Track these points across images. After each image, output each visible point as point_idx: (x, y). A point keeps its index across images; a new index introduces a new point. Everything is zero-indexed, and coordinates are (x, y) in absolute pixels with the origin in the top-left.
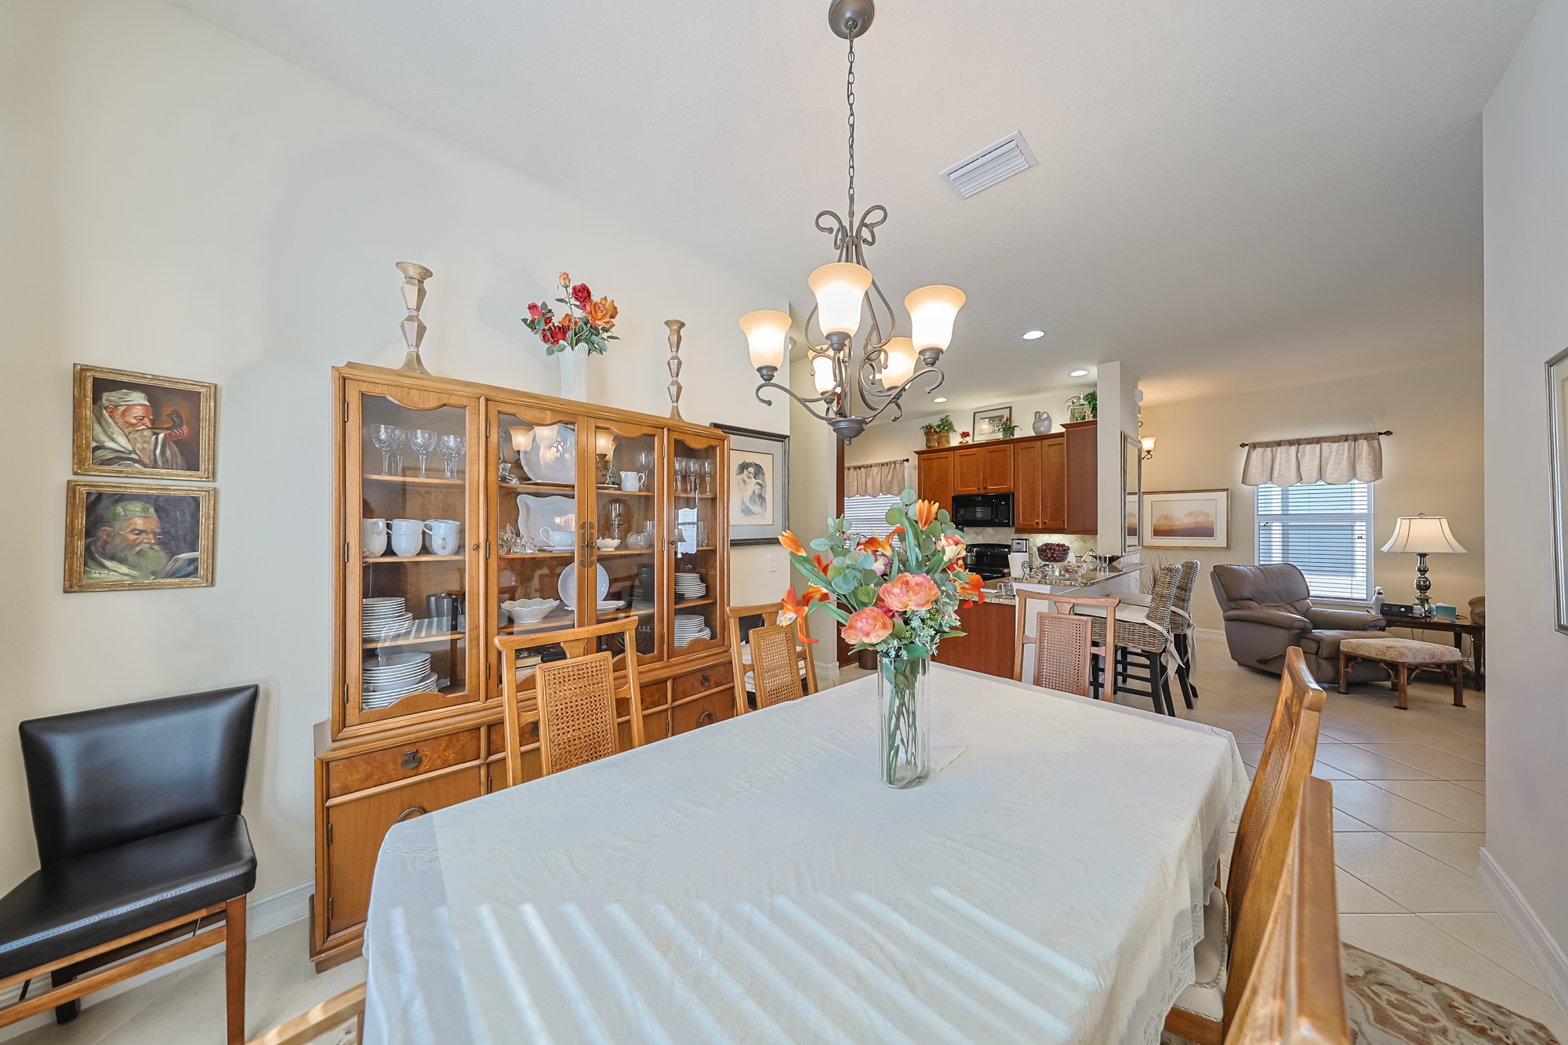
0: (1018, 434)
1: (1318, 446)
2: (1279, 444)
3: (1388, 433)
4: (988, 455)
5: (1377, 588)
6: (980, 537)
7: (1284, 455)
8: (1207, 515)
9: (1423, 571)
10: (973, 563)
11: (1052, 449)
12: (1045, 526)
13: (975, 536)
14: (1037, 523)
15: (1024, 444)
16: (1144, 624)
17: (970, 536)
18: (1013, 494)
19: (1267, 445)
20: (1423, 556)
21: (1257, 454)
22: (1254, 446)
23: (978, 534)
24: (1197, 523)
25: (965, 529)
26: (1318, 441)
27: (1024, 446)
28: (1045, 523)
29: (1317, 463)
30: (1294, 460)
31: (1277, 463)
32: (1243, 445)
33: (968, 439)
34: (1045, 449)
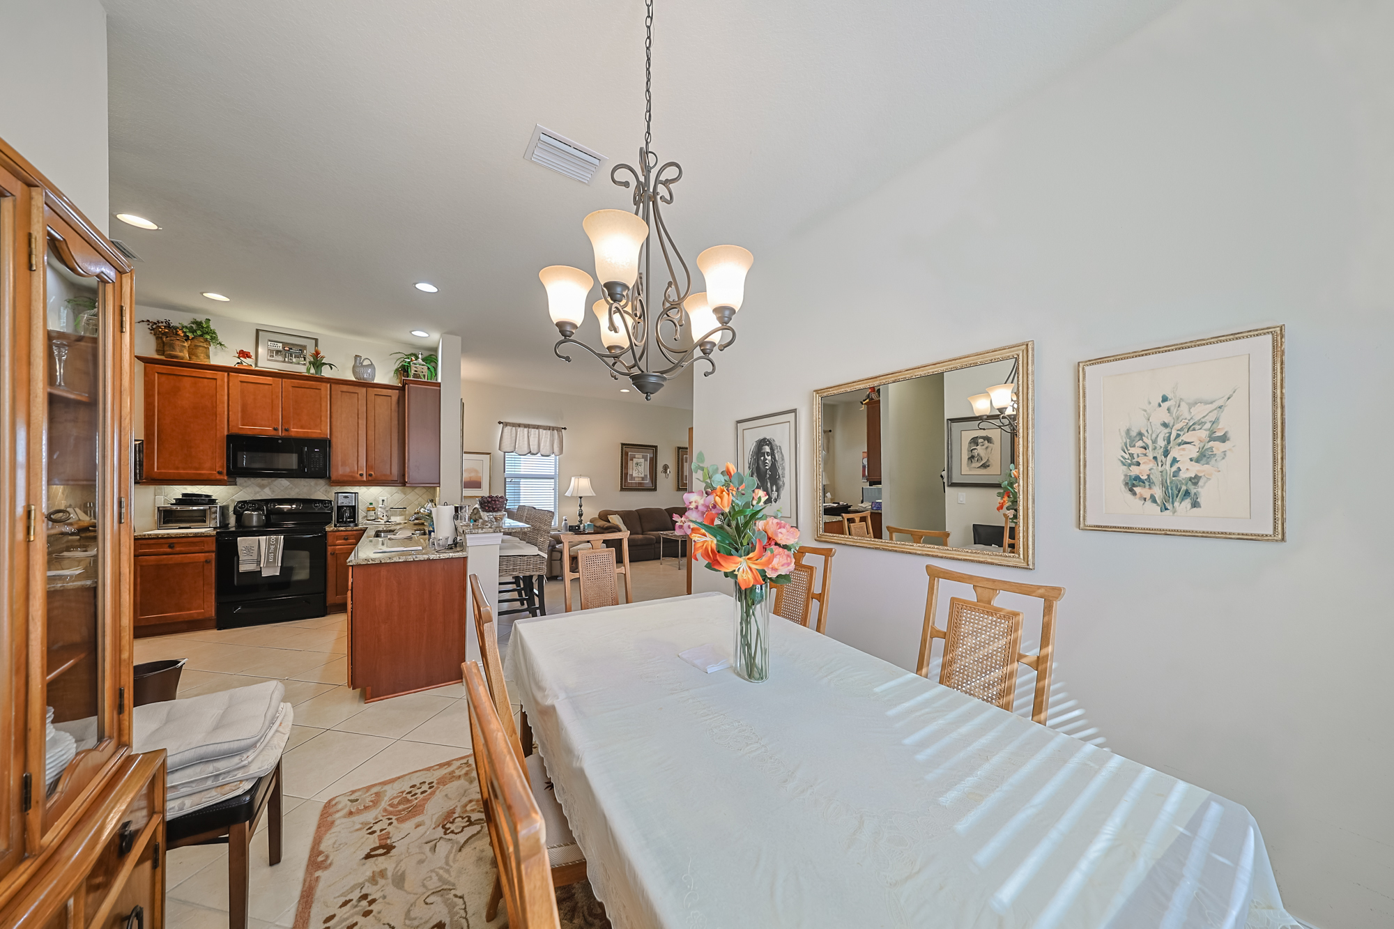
0: (326, 372)
1: (537, 430)
2: (519, 425)
3: (565, 429)
4: (291, 389)
5: (564, 518)
6: (267, 490)
7: (521, 432)
8: (476, 471)
9: (581, 506)
10: (262, 524)
11: (379, 399)
12: (370, 478)
13: (258, 489)
14: (361, 475)
15: (345, 388)
16: (538, 555)
17: (249, 490)
18: (330, 441)
19: (513, 425)
20: (581, 498)
21: (507, 429)
22: (506, 424)
23: (262, 487)
24: (470, 477)
25: (239, 480)
26: (537, 427)
27: (345, 390)
28: (371, 475)
29: (537, 439)
30: (526, 436)
31: (518, 436)
32: (500, 423)
33: (248, 361)
34: (371, 397)
